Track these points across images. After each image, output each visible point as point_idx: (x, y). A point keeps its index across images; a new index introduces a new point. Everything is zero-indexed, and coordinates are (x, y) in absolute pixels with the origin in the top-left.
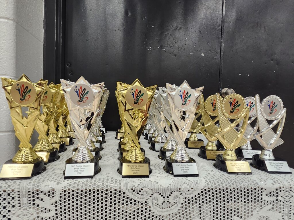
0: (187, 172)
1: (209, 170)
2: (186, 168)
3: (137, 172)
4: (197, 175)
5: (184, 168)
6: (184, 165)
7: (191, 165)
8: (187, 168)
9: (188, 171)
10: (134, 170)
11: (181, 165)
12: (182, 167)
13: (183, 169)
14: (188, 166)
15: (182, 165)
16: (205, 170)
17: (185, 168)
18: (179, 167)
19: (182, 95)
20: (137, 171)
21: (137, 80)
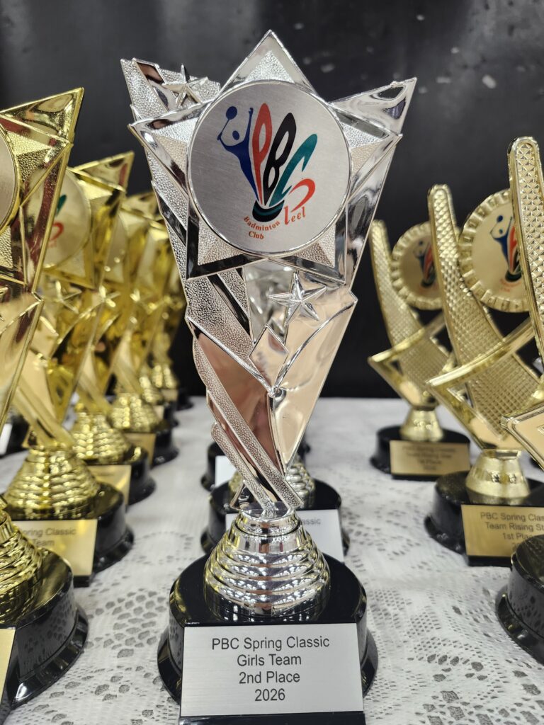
1: (456, 660)
2: (279, 661)
5: (261, 662)
6: (267, 643)
7: (321, 643)
8: (288, 661)
9: (288, 687)
11: (248, 640)
12: (250, 653)
13: (252, 670)
15: (249, 643)
16: (431, 659)
17: (268, 666)
18: (230, 657)
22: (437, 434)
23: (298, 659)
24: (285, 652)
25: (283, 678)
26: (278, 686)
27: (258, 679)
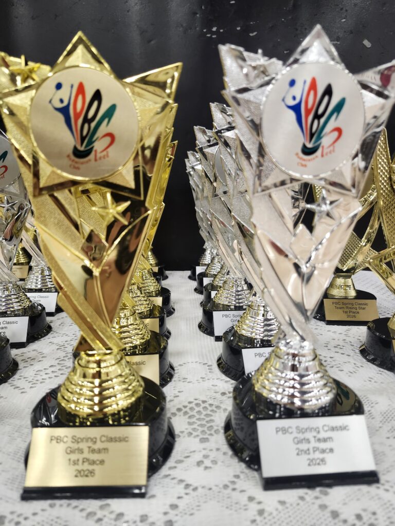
0: (323, 460)
2: (319, 440)
3: (91, 468)
4: (369, 478)
5: (308, 441)
6: (310, 429)
8: (325, 440)
9: (327, 456)
10: (81, 457)
11: (297, 428)
12: (301, 436)
13: (304, 446)
14: (330, 434)
15: (300, 430)
17: (313, 444)
18: (289, 438)
19: (299, 105)
20: (93, 463)
21: (80, 41)
22: (353, 294)
23: (330, 438)
24: (323, 435)
25: (323, 451)
26: (321, 456)
27: (307, 452)
